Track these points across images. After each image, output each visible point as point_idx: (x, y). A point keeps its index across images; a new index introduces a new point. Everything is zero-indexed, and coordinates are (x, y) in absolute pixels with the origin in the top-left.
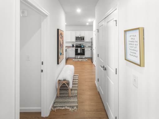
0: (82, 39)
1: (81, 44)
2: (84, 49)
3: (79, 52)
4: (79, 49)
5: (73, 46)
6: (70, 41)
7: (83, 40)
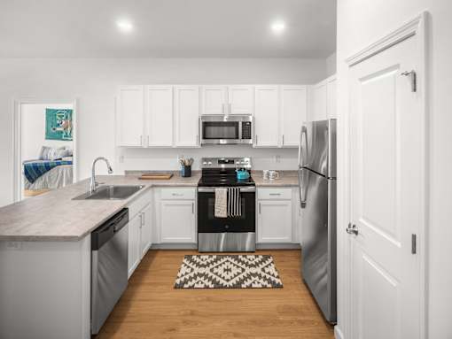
0: (241, 130)
1: (231, 162)
2: (253, 194)
3: (221, 211)
4: (221, 193)
5: (188, 172)
6: (169, 144)
7: (247, 135)
